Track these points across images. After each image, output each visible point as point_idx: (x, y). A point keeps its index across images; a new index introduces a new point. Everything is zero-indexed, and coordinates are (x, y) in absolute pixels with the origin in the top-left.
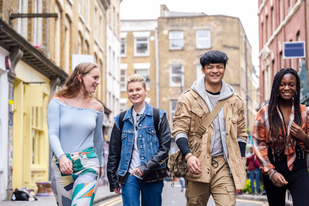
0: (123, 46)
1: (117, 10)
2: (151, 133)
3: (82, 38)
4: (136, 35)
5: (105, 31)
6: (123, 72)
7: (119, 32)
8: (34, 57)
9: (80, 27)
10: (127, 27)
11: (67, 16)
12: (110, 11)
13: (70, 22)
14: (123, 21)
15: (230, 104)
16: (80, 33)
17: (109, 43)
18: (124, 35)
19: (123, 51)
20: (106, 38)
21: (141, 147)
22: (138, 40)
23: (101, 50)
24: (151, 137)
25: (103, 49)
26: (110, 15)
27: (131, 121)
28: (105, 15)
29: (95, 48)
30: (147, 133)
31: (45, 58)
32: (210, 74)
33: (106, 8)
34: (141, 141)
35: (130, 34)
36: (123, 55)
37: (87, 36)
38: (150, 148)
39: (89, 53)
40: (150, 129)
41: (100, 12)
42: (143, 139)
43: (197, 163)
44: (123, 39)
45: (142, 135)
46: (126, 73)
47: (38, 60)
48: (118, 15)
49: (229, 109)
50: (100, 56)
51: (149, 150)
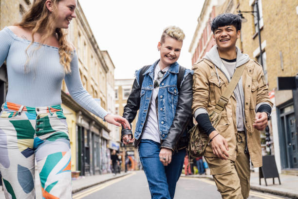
0: (116, 94)
1: (112, 74)
2: (173, 93)
3: (93, 89)
4: (124, 87)
5: (106, 85)
6: (117, 109)
7: (114, 86)
8: (66, 100)
9: (92, 83)
10: (118, 83)
11: (85, 76)
12: (108, 74)
13: (86, 80)
14: (116, 80)
15: (249, 70)
16: (92, 86)
17: (108, 92)
18: (117, 88)
19: (116, 97)
20: (106, 89)
21: (161, 109)
22: (125, 90)
23: (104, 96)
24: (172, 98)
25: (105, 95)
26: (109, 76)
27: (151, 76)
28: (106, 76)
29: (100, 95)
30: (169, 92)
31: (72, 100)
32: (219, 38)
33: (106, 72)
34: (162, 102)
35: (120, 87)
36: (117, 99)
37: (96, 88)
38: (171, 111)
39: (97, 97)
40: (173, 89)
41: (103, 75)
42: (164, 100)
43: (224, 144)
44: (116, 90)
45: (163, 96)
46: (118, 109)
47: (68, 101)
48: (113, 76)
49: (247, 75)
50: (104, 99)
51: (170, 113)
